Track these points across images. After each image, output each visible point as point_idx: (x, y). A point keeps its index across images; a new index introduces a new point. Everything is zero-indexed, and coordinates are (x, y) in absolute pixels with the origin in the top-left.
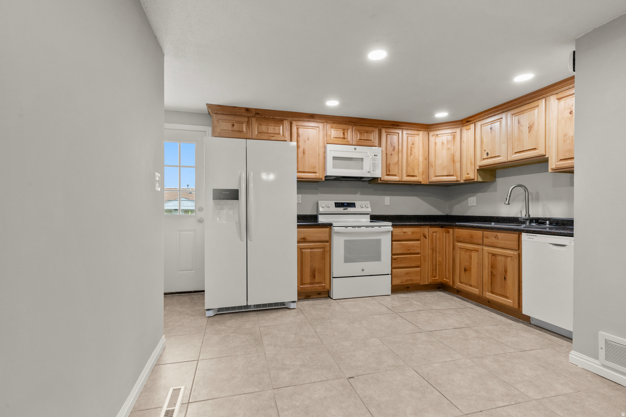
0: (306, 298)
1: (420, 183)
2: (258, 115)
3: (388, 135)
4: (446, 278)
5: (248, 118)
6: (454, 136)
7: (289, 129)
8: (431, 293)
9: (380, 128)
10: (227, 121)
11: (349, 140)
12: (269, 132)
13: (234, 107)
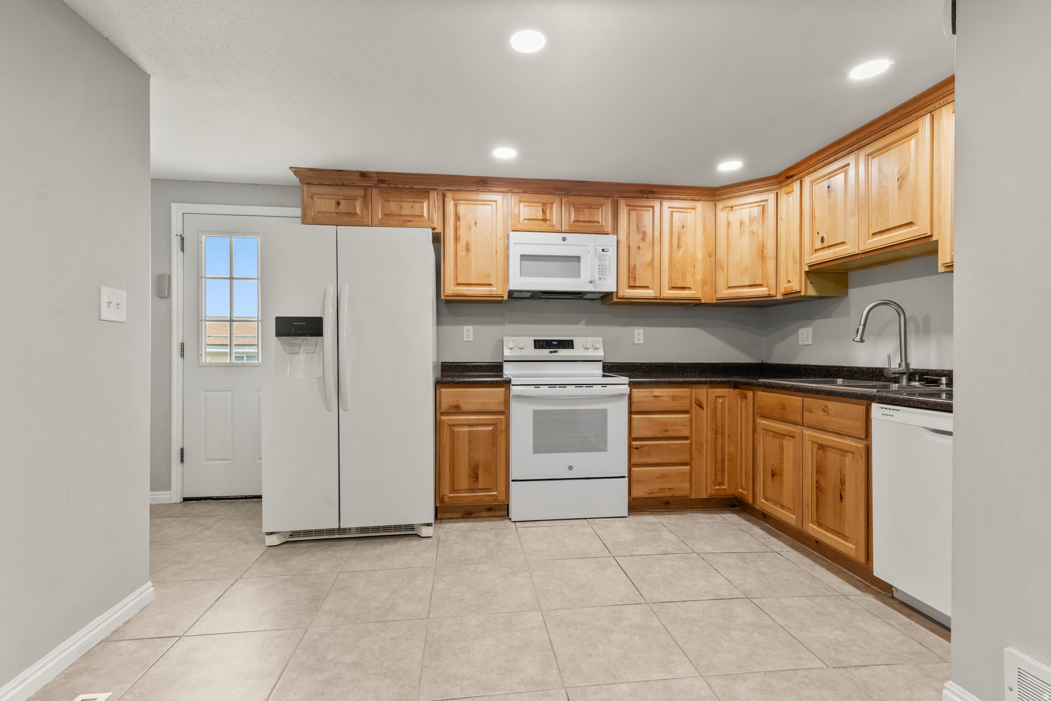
0: (466, 516)
1: (698, 302)
2: (384, 184)
3: (631, 211)
4: (742, 488)
5: (365, 189)
6: (763, 207)
7: (441, 206)
8: (711, 516)
9: (616, 199)
10: (327, 197)
11: (554, 223)
12: (404, 213)
13: (339, 171)
